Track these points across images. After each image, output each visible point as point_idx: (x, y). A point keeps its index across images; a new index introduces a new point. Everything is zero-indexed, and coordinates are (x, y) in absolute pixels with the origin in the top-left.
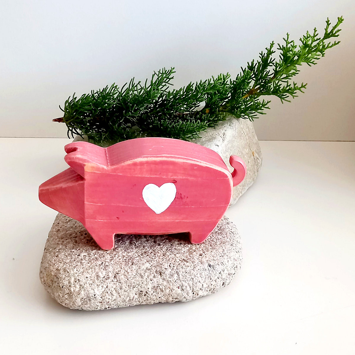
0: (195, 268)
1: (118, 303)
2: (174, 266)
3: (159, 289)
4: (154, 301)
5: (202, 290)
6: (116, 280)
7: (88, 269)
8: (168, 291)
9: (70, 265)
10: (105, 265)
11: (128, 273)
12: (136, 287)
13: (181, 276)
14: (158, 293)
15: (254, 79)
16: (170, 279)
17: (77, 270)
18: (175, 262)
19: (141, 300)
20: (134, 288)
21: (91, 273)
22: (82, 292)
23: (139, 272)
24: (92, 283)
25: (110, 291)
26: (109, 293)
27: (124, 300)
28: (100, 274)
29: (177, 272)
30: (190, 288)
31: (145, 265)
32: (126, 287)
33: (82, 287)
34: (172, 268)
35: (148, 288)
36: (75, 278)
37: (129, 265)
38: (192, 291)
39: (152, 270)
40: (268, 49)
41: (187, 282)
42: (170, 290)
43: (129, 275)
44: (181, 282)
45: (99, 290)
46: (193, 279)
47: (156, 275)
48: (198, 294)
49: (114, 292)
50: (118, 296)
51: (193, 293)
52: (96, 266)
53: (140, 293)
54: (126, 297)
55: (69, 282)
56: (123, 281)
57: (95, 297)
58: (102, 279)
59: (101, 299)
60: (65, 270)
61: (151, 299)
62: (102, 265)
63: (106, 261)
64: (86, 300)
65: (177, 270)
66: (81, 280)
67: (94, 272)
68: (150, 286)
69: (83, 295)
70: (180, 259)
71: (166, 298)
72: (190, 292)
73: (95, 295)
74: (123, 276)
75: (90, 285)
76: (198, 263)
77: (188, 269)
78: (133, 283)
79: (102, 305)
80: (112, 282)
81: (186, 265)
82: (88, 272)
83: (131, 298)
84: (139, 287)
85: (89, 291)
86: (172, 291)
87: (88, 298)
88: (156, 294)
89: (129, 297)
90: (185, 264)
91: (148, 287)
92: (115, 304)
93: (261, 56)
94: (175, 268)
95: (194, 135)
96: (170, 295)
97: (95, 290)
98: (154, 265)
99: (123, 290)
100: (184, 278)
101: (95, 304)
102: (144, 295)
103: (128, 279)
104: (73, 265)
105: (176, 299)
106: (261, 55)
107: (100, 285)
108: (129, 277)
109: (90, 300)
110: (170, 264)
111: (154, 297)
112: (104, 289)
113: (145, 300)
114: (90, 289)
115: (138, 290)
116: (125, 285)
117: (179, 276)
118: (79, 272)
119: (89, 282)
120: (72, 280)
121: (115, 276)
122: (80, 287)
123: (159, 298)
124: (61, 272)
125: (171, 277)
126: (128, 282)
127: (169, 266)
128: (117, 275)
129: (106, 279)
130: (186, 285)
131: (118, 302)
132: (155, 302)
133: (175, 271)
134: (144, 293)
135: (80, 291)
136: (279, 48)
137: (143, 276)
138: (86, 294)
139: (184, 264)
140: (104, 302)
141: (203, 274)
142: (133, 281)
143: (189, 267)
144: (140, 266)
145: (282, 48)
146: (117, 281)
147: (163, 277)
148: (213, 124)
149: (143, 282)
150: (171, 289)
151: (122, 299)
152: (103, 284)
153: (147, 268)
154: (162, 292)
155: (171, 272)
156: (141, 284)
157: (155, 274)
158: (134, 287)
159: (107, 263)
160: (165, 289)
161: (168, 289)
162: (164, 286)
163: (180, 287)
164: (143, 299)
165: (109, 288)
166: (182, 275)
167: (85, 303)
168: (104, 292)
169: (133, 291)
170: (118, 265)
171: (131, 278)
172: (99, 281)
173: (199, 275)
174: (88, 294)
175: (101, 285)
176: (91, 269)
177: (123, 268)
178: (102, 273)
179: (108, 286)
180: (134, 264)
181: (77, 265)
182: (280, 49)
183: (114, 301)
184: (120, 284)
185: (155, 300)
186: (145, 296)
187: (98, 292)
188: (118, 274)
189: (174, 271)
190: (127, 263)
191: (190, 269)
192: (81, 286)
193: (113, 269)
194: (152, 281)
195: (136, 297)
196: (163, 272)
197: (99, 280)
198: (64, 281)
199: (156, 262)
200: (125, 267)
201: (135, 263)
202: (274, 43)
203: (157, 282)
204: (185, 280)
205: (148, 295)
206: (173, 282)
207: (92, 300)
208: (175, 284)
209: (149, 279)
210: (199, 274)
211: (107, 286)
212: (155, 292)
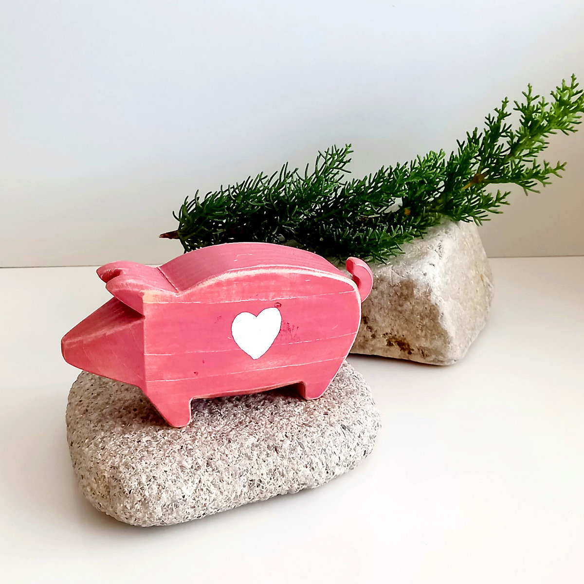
0: (324, 433)
1: (218, 505)
2: (293, 436)
3: (277, 473)
4: (271, 493)
5: (339, 466)
6: (211, 469)
7: (162, 458)
8: (291, 474)
9: (132, 457)
10: (188, 449)
11: (227, 456)
12: (244, 474)
13: (306, 448)
14: (277, 480)
15: (479, 158)
16: (292, 456)
17: (146, 463)
18: (291, 429)
19: (252, 494)
20: (241, 478)
21: (170, 464)
22: (164, 495)
23: (243, 452)
24: (176, 478)
25: (206, 487)
26: (205, 489)
27: (228, 498)
28: (184, 463)
29: (299, 443)
30: (323, 465)
31: (249, 439)
32: (229, 476)
33: (162, 487)
34: (291, 438)
35: (262, 474)
36: (147, 476)
37: (225, 444)
38: (326, 469)
39: (261, 446)
40: (498, 110)
41: (317, 455)
42: (294, 472)
43: (229, 458)
44: (308, 457)
45: (189, 488)
46: (325, 450)
47: (269, 452)
48: (333, 474)
49: (212, 488)
50: (219, 493)
51: (327, 473)
52: (174, 452)
53: (251, 484)
54: (230, 493)
55: (139, 483)
56: (222, 469)
57: (185, 499)
58: (189, 470)
59: (193, 501)
60: (127, 466)
61: (267, 490)
62: (182, 450)
63: (187, 442)
64: (170, 506)
65: (298, 441)
66: (158, 477)
67: (173, 462)
68: (264, 470)
69: (166, 500)
70: (297, 423)
71: (289, 486)
72: (324, 470)
73: (184, 497)
74: (220, 462)
75: (174, 483)
76: (326, 426)
77: (315, 436)
78: (238, 469)
79: (195, 511)
80: (206, 473)
81: (311, 431)
82: (164, 463)
83: (238, 494)
84: (248, 474)
85: (174, 492)
86: (297, 473)
87: (173, 504)
88: (274, 482)
89: (235, 492)
90: (309, 429)
91: (261, 472)
92: (214, 507)
93: (488, 122)
94: (295, 437)
95: (392, 250)
96: (295, 480)
97: (183, 489)
98: (262, 438)
99: (225, 482)
100: (312, 450)
101: (185, 511)
102: (256, 486)
103: (229, 465)
104: (137, 457)
105: (303, 484)
106: (489, 119)
107: (188, 480)
108: (230, 461)
109: (177, 506)
110: (286, 433)
111: (272, 487)
112: (195, 486)
113: (258, 495)
114: (176, 489)
115: (247, 479)
116: (227, 474)
117: (303, 448)
118: (151, 466)
119: (171, 478)
120: (144, 479)
121: (207, 464)
122: (158, 488)
123: (280, 486)
124: (121, 469)
125: (292, 452)
126: (230, 469)
127: (285, 437)
128: (210, 460)
129: (195, 469)
130: (317, 460)
131: (220, 503)
132: (272, 495)
133: (297, 442)
134: (257, 482)
135: (160, 494)
136: (517, 108)
137: (251, 456)
138: (169, 498)
139: (307, 430)
140: (199, 506)
141: (337, 440)
142: (237, 466)
143: (315, 433)
144: (242, 443)
145: (521, 108)
146: (213, 470)
147: (280, 453)
148: (419, 231)
149: (252, 466)
150: (296, 470)
151: (225, 497)
152: (193, 478)
153: (253, 444)
154: (283, 477)
155: (290, 445)
156: (249, 469)
157: (268, 450)
158: (241, 476)
159: (189, 445)
160: (287, 471)
161: (291, 471)
162: (285, 467)
163: (308, 465)
164: (255, 493)
165: (203, 483)
166: (308, 447)
167: (169, 512)
168: (197, 490)
169: (240, 482)
170: (208, 446)
171: (234, 463)
172: (186, 475)
173: (332, 444)
174: (173, 497)
175: (190, 480)
176: (167, 458)
177: (216, 449)
178: (187, 462)
179: (202, 480)
180: (232, 442)
181: (142, 455)
182: (519, 109)
183: (213, 502)
184: (218, 473)
185: (273, 491)
186: (258, 487)
187: (188, 490)
188: (212, 459)
189: (294, 442)
190: (221, 441)
191: (318, 436)
192: (159, 485)
193: (201, 453)
194: (266, 461)
195: (245, 490)
196: (279, 446)
197: (186, 473)
198: (130, 482)
199: (263, 433)
200: (219, 448)
201: (233, 439)
202: (507, 100)
203: (274, 462)
204: (314, 453)
205: (263, 485)
206: (296, 458)
207: (180, 505)
208: (301, 462)
209: (261, 460)
210: (331, 442)
211: (199, 480)
212: (272, 478)
